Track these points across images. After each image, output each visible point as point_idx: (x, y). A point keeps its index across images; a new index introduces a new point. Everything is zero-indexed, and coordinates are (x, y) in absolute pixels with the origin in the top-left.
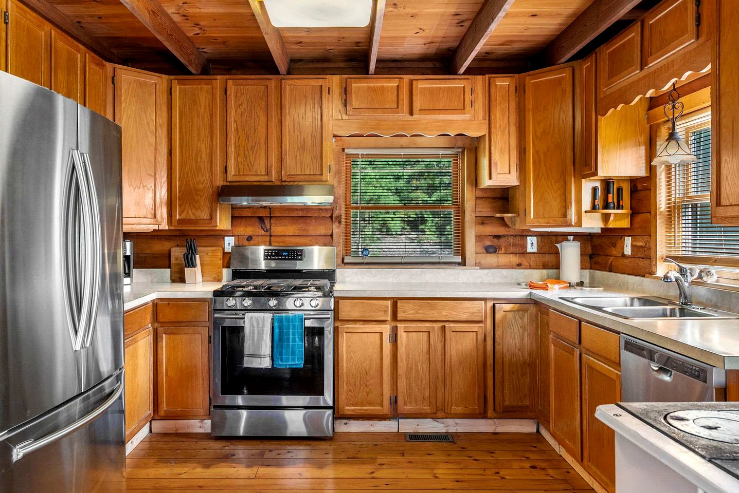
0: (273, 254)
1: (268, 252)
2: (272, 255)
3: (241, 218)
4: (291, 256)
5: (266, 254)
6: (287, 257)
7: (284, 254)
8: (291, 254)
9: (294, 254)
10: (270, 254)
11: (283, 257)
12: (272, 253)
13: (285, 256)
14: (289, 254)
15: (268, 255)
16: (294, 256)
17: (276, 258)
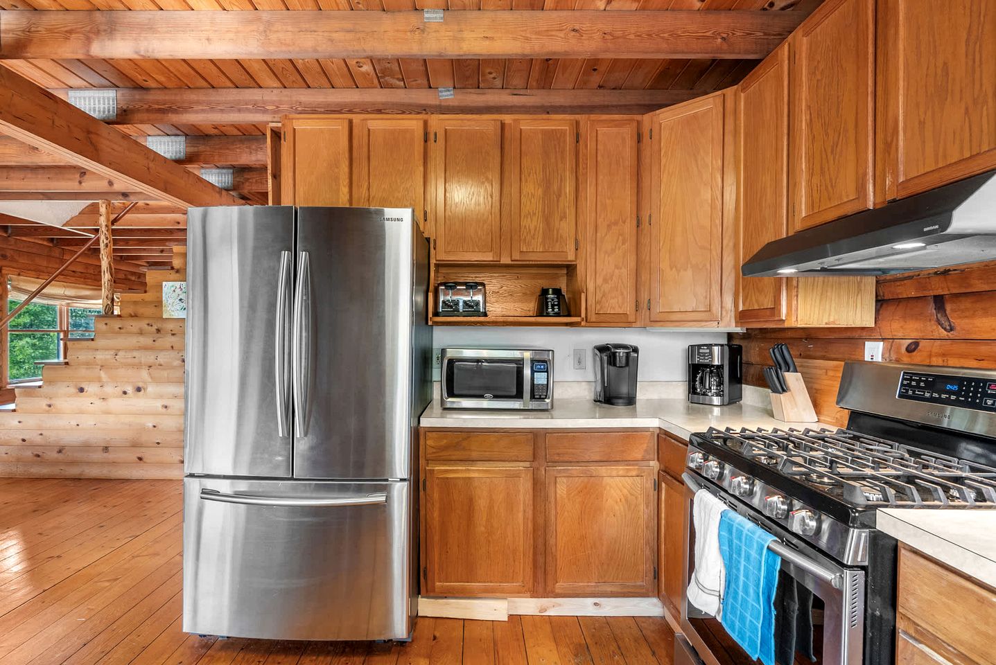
0: (922, 384)
1: (911, 380)
2: (918, 387)
3: (898, 301)
4: (966, 396)
5: (905, 382)
6: (953, 397)
7: (949, 387)
8: (968, 391)
9: (975, 393)
10: (914, 383)
11: (944, 396)
12: (918, 382)
13: (950, 392)
14: (960, 390)
15: (909, 385)
16: (975, 397)
17: (927, 395)
